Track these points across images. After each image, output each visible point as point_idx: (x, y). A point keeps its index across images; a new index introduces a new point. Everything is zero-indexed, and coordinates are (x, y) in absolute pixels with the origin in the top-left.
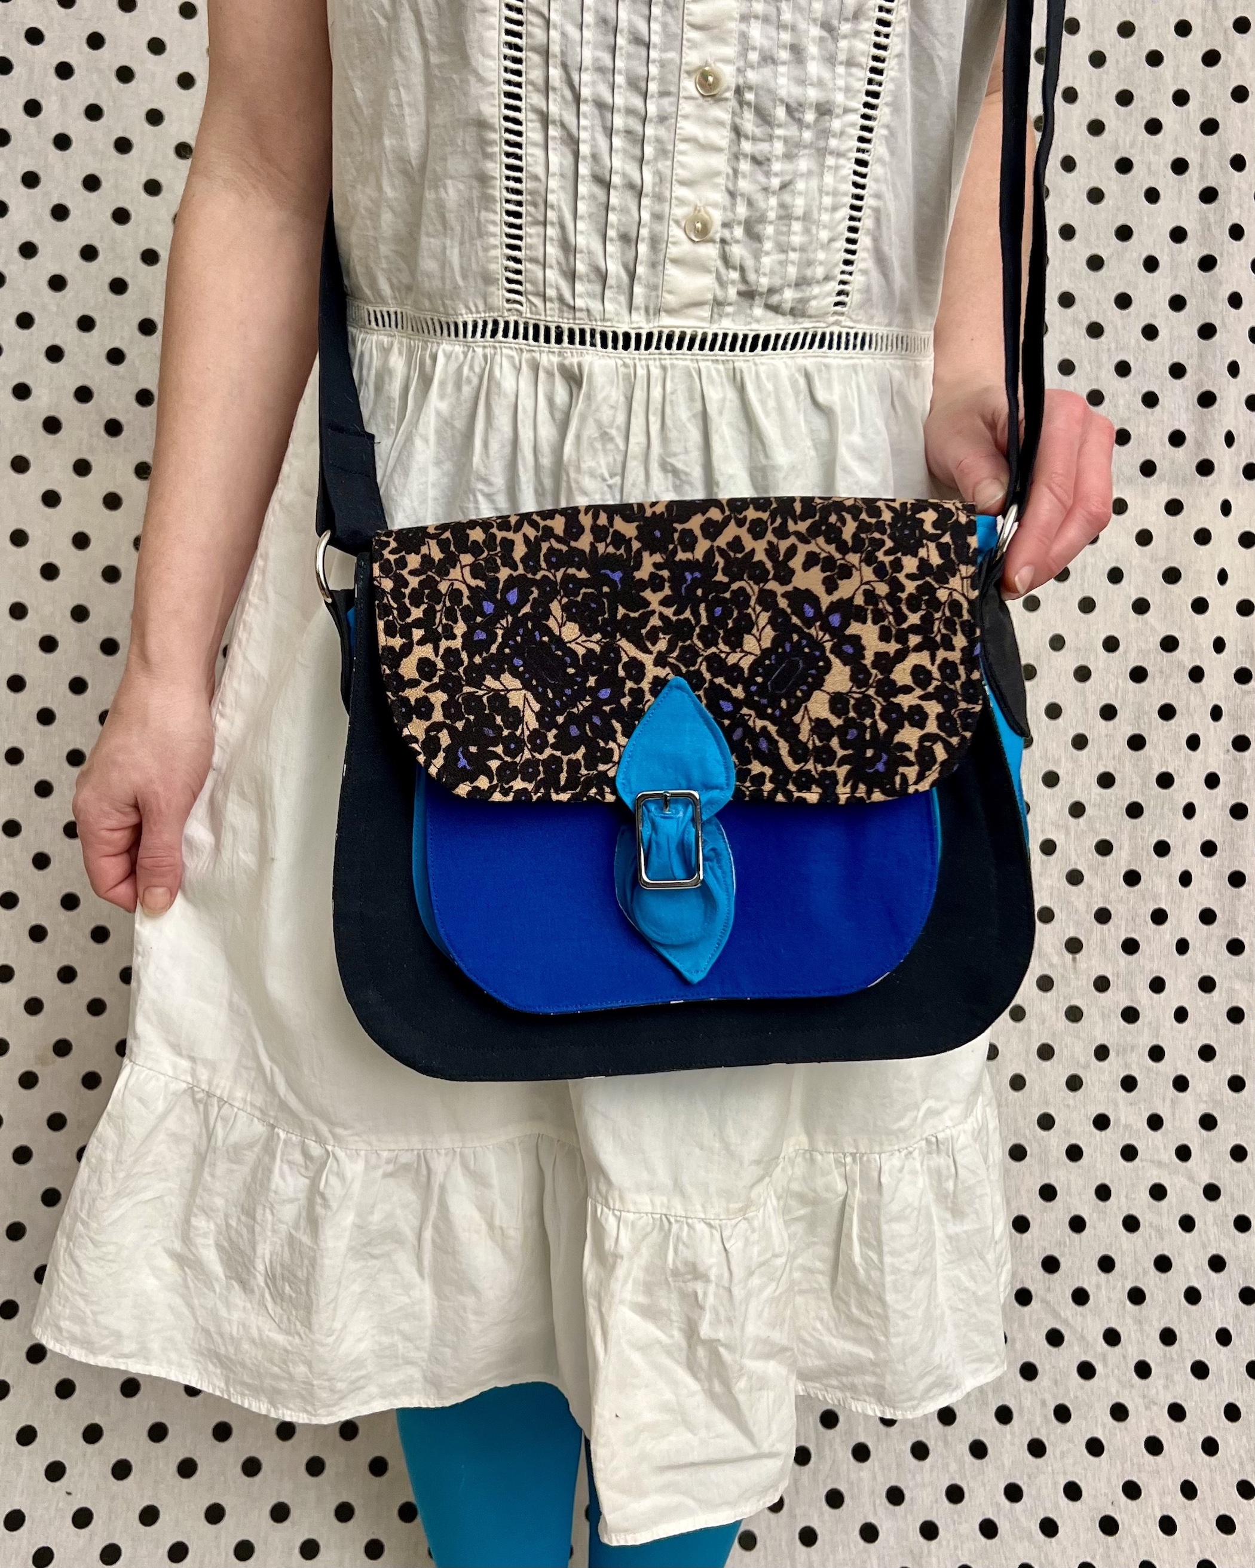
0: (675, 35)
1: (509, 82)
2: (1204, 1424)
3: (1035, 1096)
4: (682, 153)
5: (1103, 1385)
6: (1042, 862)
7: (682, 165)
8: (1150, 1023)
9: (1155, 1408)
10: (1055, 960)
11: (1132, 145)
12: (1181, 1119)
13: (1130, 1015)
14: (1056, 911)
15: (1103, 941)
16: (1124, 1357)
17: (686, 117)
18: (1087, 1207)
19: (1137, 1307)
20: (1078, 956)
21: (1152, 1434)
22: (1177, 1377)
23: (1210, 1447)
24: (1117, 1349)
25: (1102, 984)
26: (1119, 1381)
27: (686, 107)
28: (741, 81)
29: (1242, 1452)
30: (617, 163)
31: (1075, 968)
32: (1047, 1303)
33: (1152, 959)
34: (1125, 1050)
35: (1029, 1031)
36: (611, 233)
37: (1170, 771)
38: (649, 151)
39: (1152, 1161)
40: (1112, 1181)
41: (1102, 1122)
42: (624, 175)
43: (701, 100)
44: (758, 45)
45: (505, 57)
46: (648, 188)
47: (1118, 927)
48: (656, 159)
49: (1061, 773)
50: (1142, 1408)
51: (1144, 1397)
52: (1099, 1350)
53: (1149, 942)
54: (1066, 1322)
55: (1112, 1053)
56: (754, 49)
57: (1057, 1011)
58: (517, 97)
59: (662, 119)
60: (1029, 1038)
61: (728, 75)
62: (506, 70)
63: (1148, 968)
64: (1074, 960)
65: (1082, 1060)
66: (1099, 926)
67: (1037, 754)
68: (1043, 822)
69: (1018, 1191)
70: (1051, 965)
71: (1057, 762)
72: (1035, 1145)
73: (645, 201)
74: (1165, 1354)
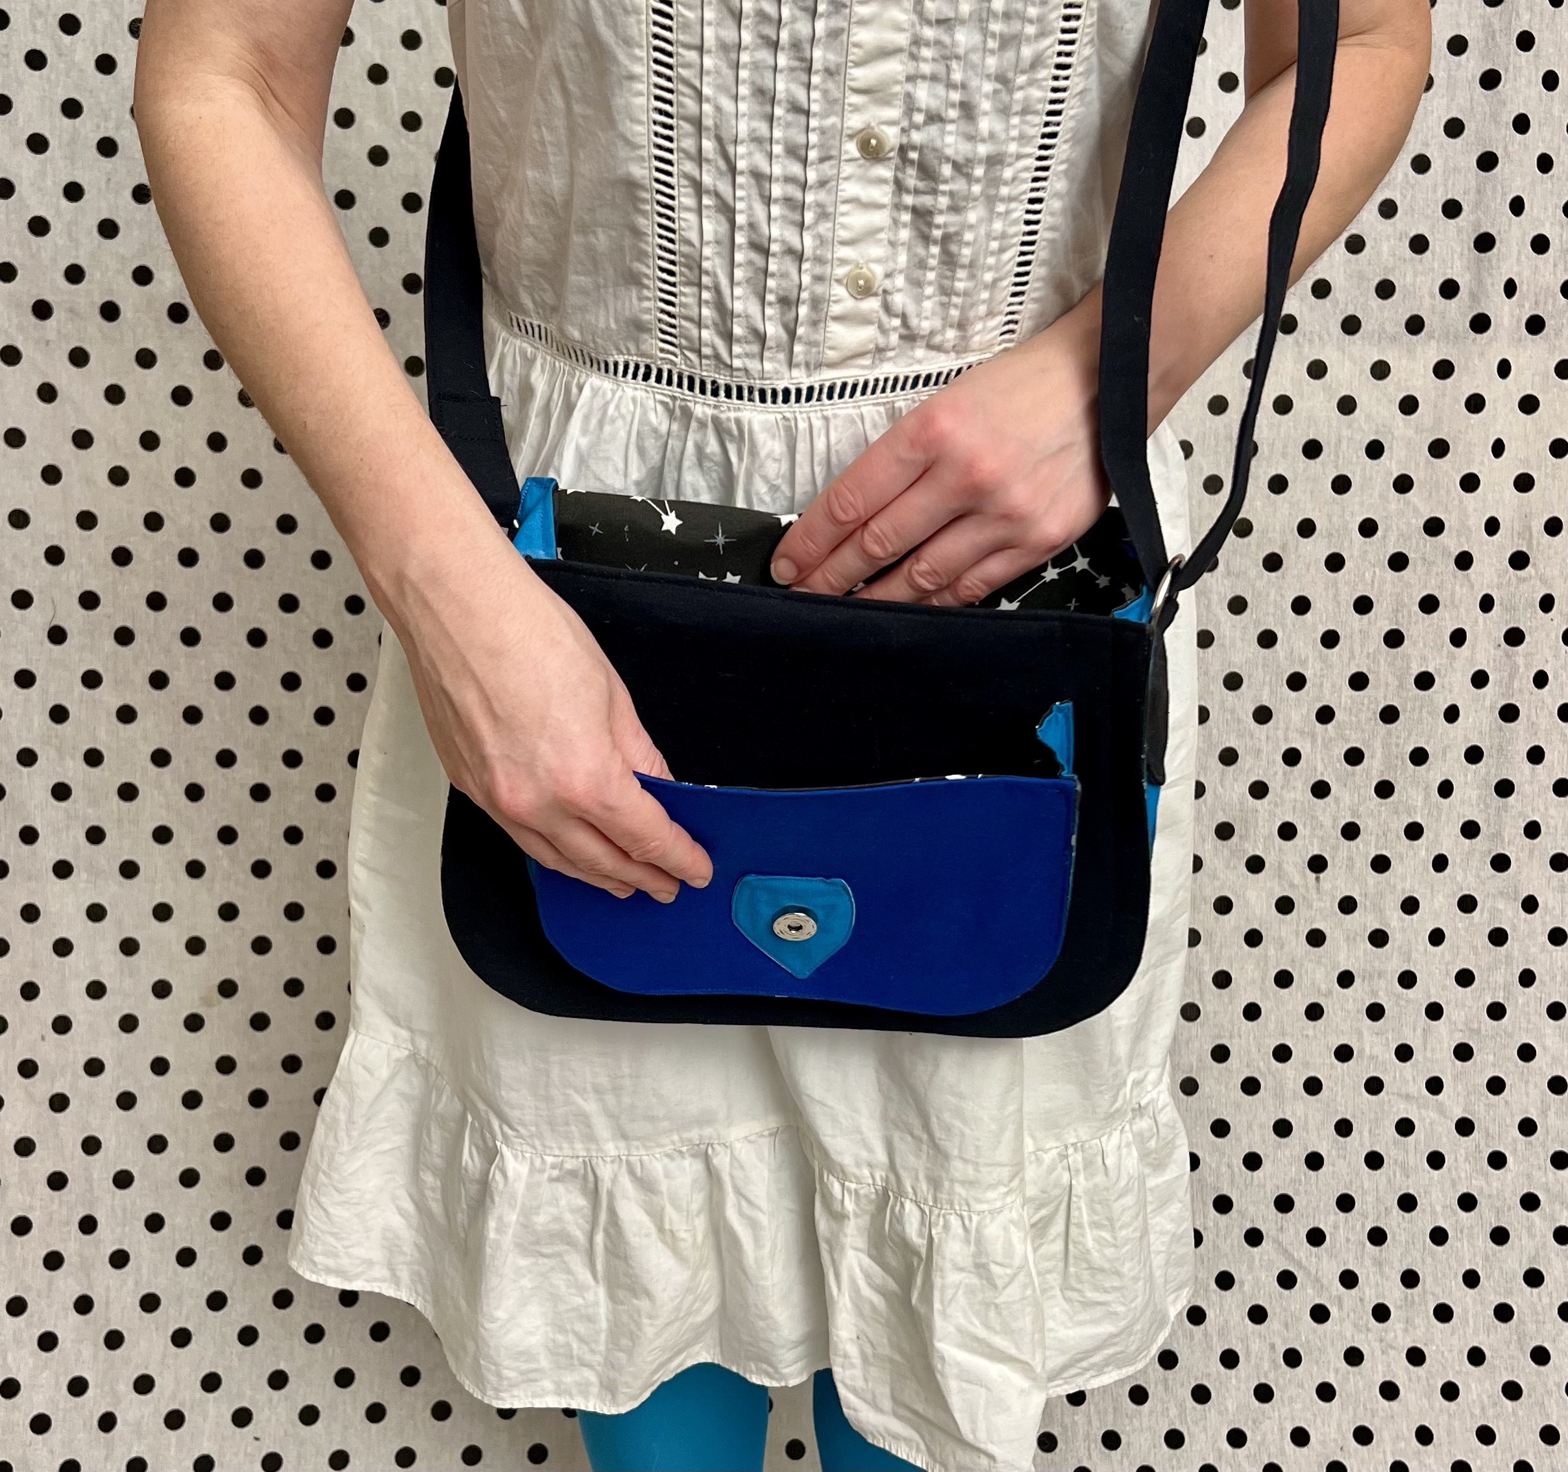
0: (835, 101)
1: (660, 147)
2: (1444, 1368)
3: (1272, 1026)
4: (843, 214)
5: (1337, 1328)
6: (1285, 774)
7: (844, 226)
8: (1400, 948)
9: (1392, 1352)
10: (1297, 880)
12: (1433, 1050)
13: (1379, 938)
14: (1299, 828)
15: (1350, 859)
16: (1361, 1300)
17: (847, 179)
18: (1326, 1143)
19: (1377, 1248)
20: (1322, 875)
21: (1388, 1379)
22: (1417, 1321)
23: (1450, 1391)
24: (1354, 1291)
25: (1348, 905)
26: (1355, 1326)
27: (847, 169)
28: (905, 140)
29: (1485, 1397)
30: (775, 232)
31: (1318, 889)
32: (1280, 1244)
33: (1404, 878)
34: (1371, 977)
35: (1265, 958)
36: (770, 297)
38: (809, 217)
39: (1399, 1095)
40: (1354, 1116)
41: (1344, 1053)
42: (783, 242)
43: (862, 161)
44: (923, 106)
45: (655, 123)
46: (808, 252)
47: (1367, 844)
48: (816, 223)
49: (1308, 675)
50: (1378, 1353)
51: (1381, 1341)
52: (1334, 1293)
53: (1402, 859)
54: (1299, 1264)
55: (1357, 981)
56: (919, 110)
57: (1297, 934)
58: (669, 162)
59: (822, 184)
60: (1266, 964)
61: (892, 136)
62: (656, 134)
63: (1398, 888)
64: (1317, 879)
65: (1323, 987)
66: (1347, 842)
67: (1282, 654)
68: (1287, 729)
69: (1250, 1127)
70: (1292, 886)
71: (1304, 662)
72: (1269, 1079)
73: (805, 266)
74: (1406, 1298)
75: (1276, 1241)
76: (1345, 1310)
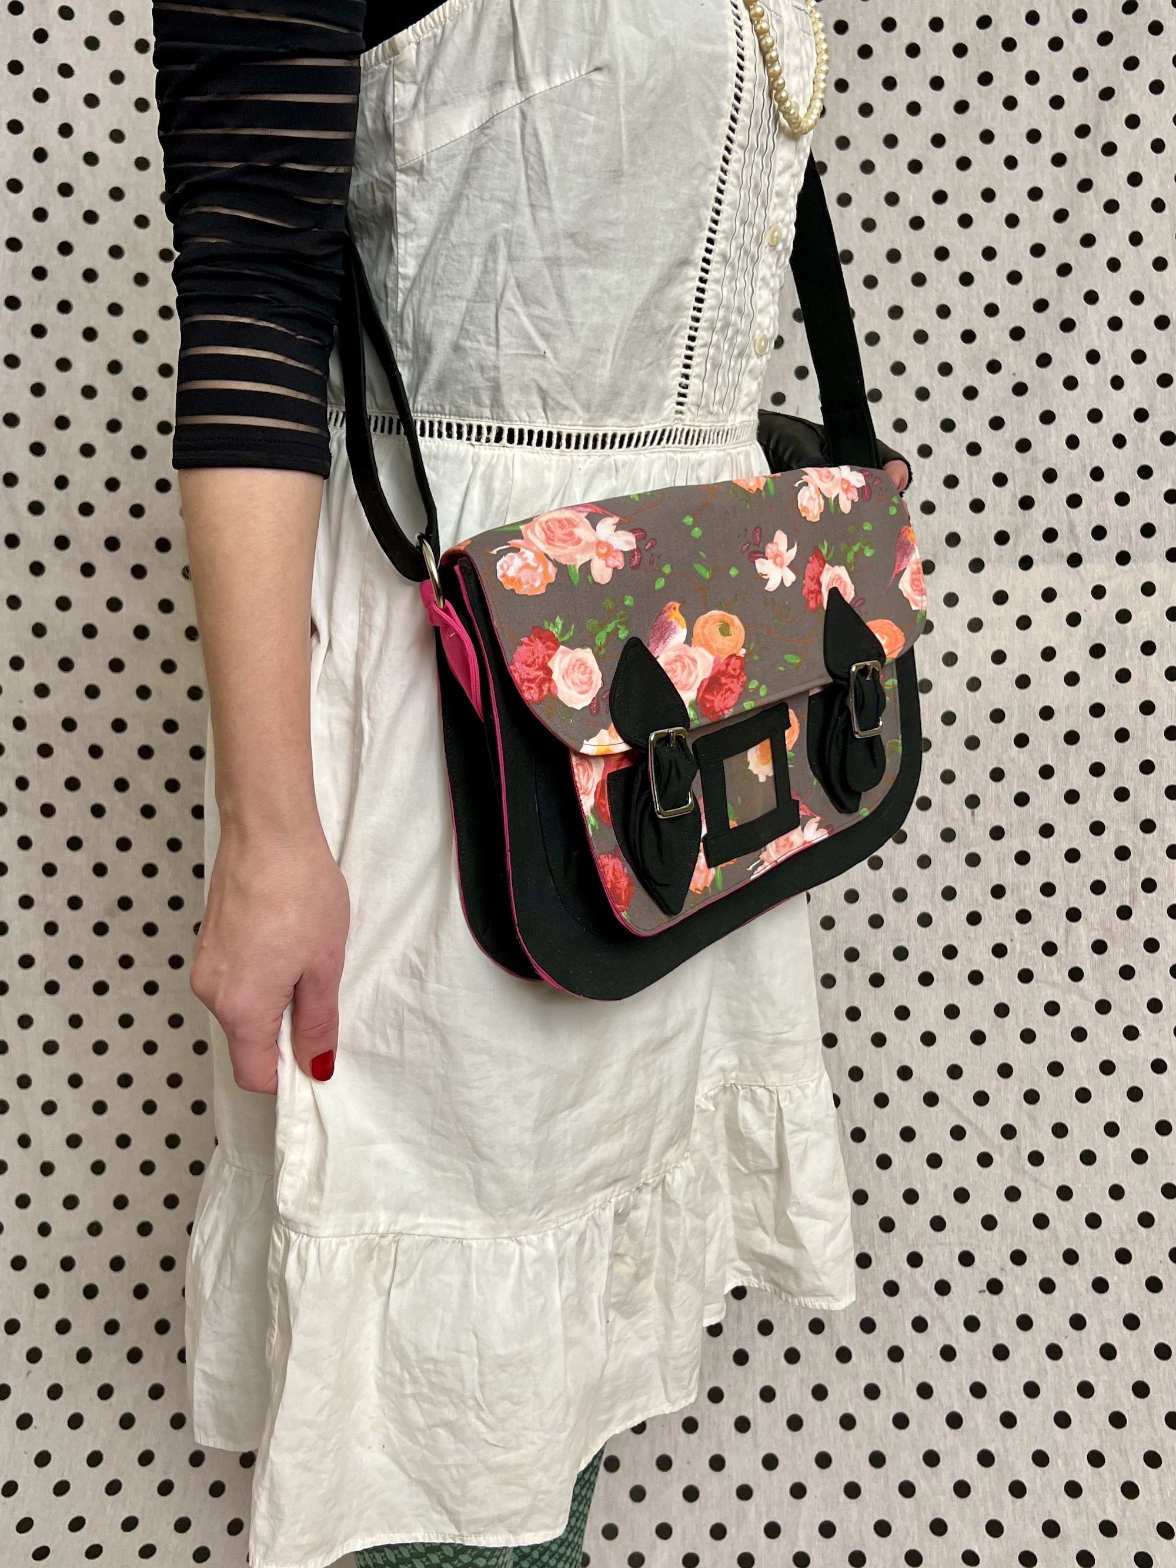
1: (711, 230)
2: (1088, 1201)
3: (941, 931)
5: (999, 1171)
6: (943, 732)
8: (1040, 864)
9: (1044, 1190)
10: (957, 814)
11: (993, 119)
13: (1023, 858)
14: (957, 773)
15: (998, 796)
16: (1019, 1148)
18: (987, 1023)
19: (1032, 1106)
20: (976, 810)
22: (1068, 1164)
23: (1094, 1221)
24: (1012, 1142)
25: (997, 833)
26: (1016, 1169)
27: (764, 254)
31: (974, 821)
32: (952, 1105)
33: (1040, 809)
34: (1018, 889)
35: (934, 877)
37: (1052, 645)
39: (1047, 982)
40: (1010, 1000)
41: (1000, 951)
43: (768, 249)
45: (713, 209)
47: (1011, 784)
50: (1033, 1190)
51: (1035, 1180)
52: (997, 1143)
53: (1038, 795)
54: (968, 1120)
55: (1008, 892)
57: (958, 858)
60: (934, 883)
62: (711, 219)
63: (1037, 817)
64: (973, 814)
65: (980, 899)
66: (994, 783)
69: (925, 1011)
70: (953, 819)
72: (941, 972)
74: (1057, 1146)
75: (948, 1102)
76: (1006, 1156)
